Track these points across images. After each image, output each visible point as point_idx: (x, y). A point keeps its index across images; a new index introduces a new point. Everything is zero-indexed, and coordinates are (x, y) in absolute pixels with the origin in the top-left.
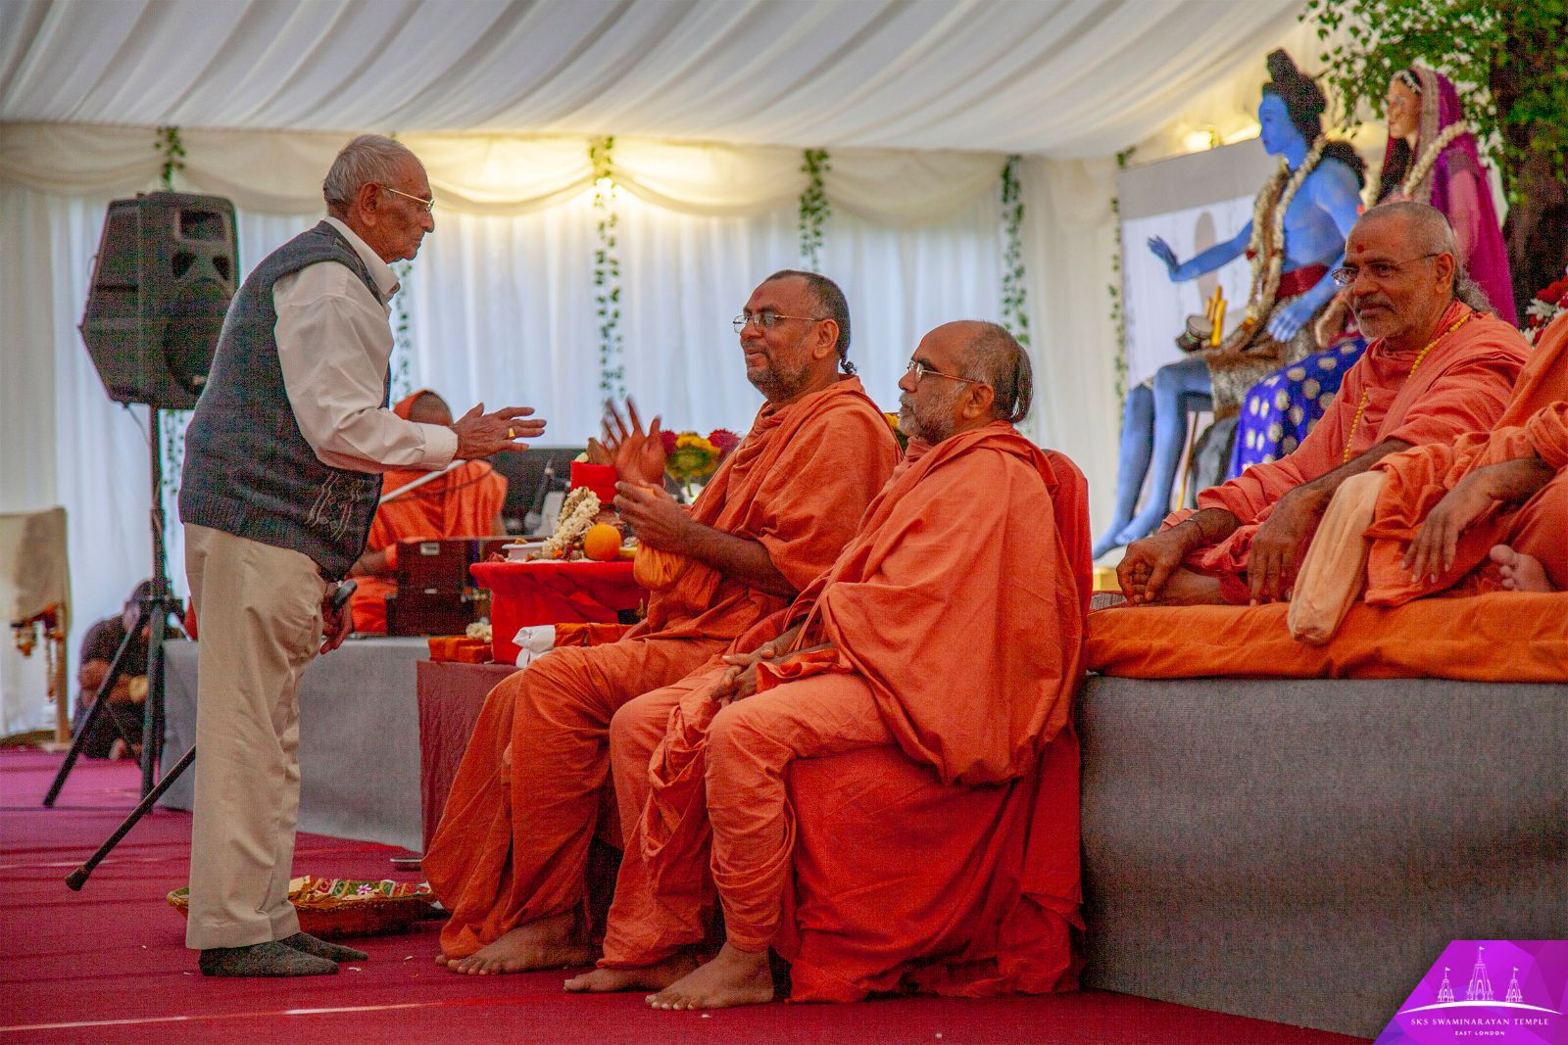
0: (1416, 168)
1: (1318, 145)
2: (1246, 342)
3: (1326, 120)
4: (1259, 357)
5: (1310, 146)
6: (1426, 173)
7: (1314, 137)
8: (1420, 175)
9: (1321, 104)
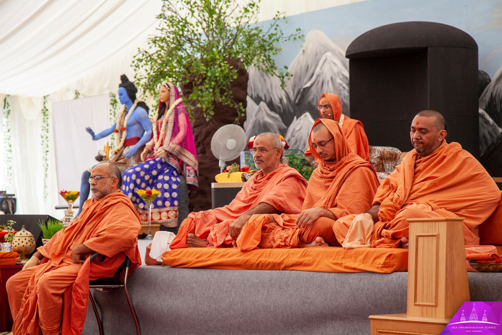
0: (169, 110)
1: (136, 102)
2: (116, 159)
3: (138, 95)
4: (121, 163)
5: (133, 102)
6: (172, 112)
7: (135, 100)
8: (170, 112)
9: (136, 91)
